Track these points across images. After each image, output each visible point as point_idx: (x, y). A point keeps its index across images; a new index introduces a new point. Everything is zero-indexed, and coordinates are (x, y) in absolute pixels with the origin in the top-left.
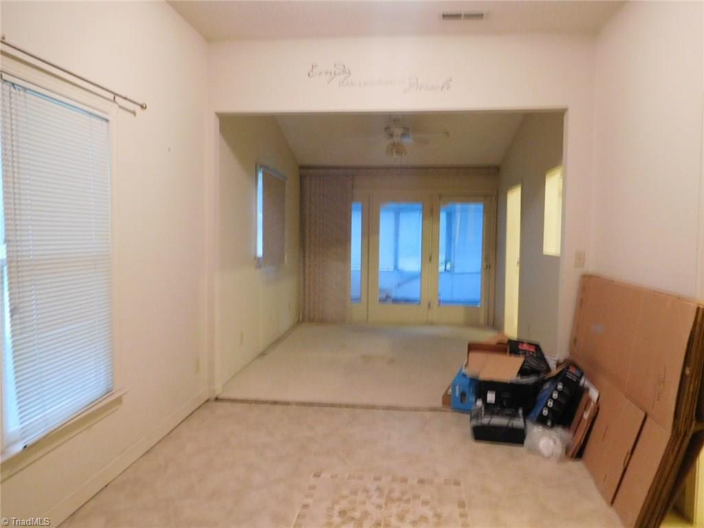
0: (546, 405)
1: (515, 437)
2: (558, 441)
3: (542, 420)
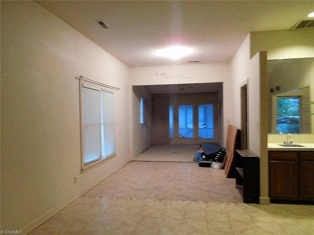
0: (217, 155)
2: (219, 165)
3: (215, 161)
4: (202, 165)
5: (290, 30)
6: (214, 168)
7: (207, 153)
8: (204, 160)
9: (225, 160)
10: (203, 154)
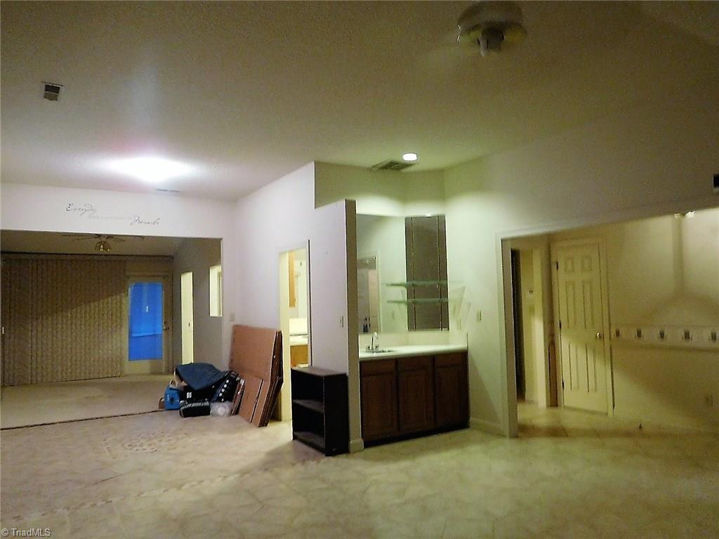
0: (223, 387)
1: (205, 412)
2: (227, 407)
3: (219, 400)
4: (188, 413)
5: (370, 170)
6: (218, 415)
7: (197, 387)
8: (190, 401)
9: (238, 398)
10: (187, 389)
